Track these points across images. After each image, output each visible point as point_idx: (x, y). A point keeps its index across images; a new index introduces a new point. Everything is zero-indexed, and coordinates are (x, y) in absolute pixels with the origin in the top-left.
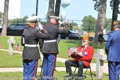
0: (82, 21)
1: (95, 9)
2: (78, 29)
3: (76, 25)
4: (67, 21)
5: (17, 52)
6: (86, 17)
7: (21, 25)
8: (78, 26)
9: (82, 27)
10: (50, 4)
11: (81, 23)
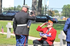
0: (62, 8)
2: (59, 15)
3: (57, 12)
6: (65, 6)
8: (59, 12)
11: (62, 10)
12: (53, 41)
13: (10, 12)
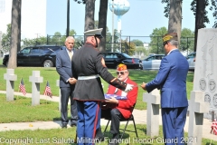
0: (151, 36)
1: (167, 16)
2: (144, 51)
3: (139, 44)
4: (124, 39)
5: (21, 94)
6: (156, 30)
7: (41, 48)
9: (151, 48)
10: (87, 10)
12: (131, 109)
13: (37, 48)
